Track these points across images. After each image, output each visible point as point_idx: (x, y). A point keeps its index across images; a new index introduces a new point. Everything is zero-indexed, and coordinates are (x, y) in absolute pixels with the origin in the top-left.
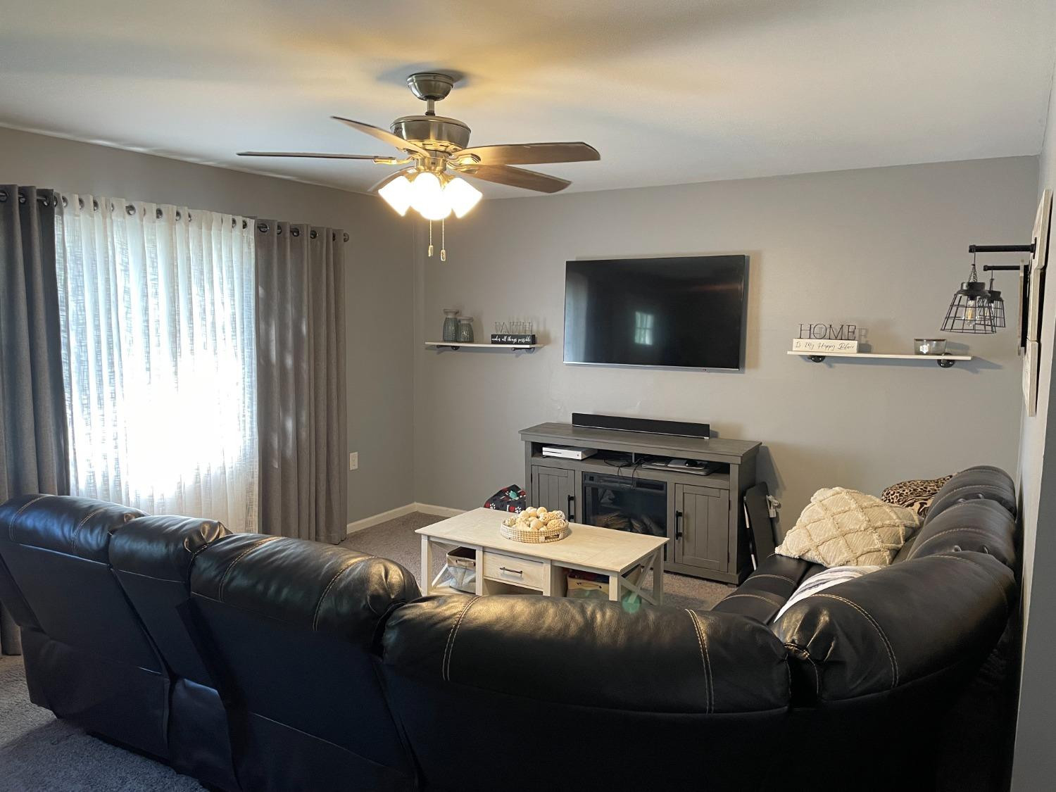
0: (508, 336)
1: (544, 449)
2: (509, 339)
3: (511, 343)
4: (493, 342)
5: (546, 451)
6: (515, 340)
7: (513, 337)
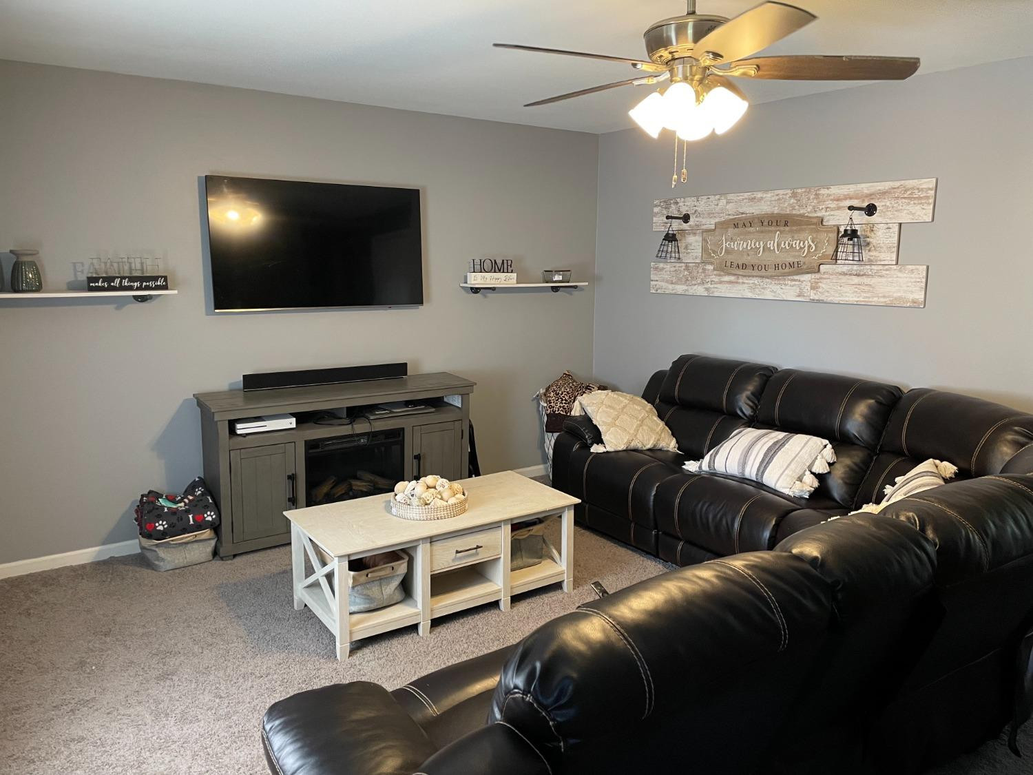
0: (123, 278)
1: (239, 426)
2: (126, 283)
3: (130, 288)
4: (92, 289)
5: (241, 428)
6: (136, 284)
7: (132, 279)
